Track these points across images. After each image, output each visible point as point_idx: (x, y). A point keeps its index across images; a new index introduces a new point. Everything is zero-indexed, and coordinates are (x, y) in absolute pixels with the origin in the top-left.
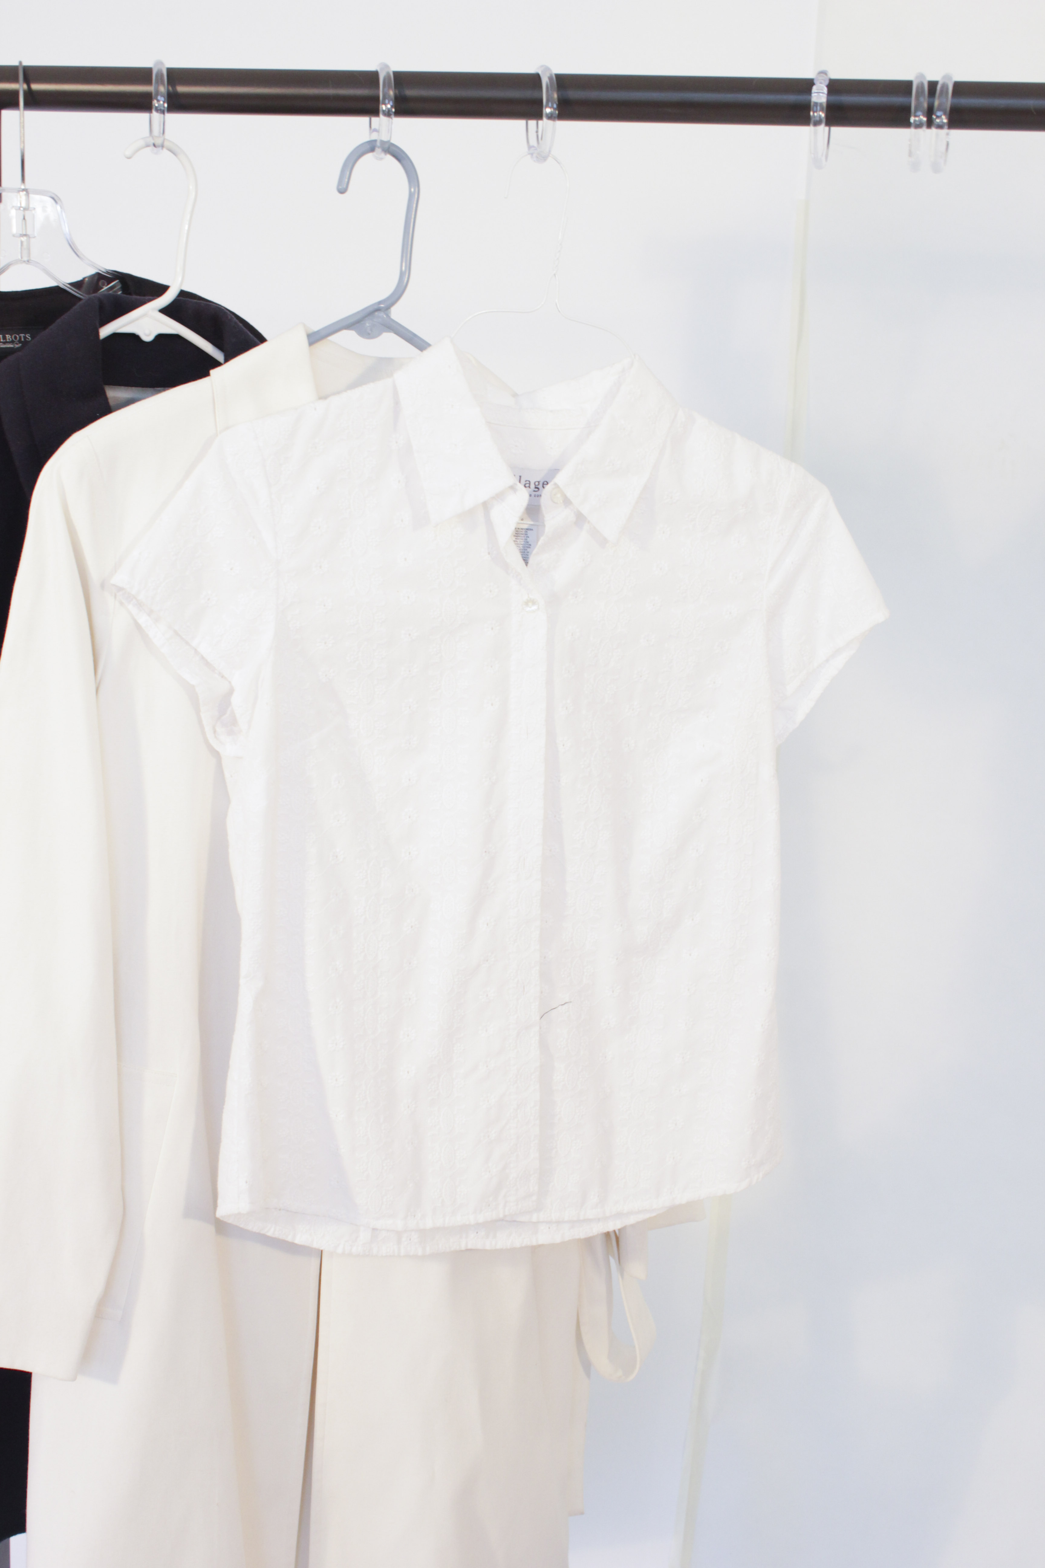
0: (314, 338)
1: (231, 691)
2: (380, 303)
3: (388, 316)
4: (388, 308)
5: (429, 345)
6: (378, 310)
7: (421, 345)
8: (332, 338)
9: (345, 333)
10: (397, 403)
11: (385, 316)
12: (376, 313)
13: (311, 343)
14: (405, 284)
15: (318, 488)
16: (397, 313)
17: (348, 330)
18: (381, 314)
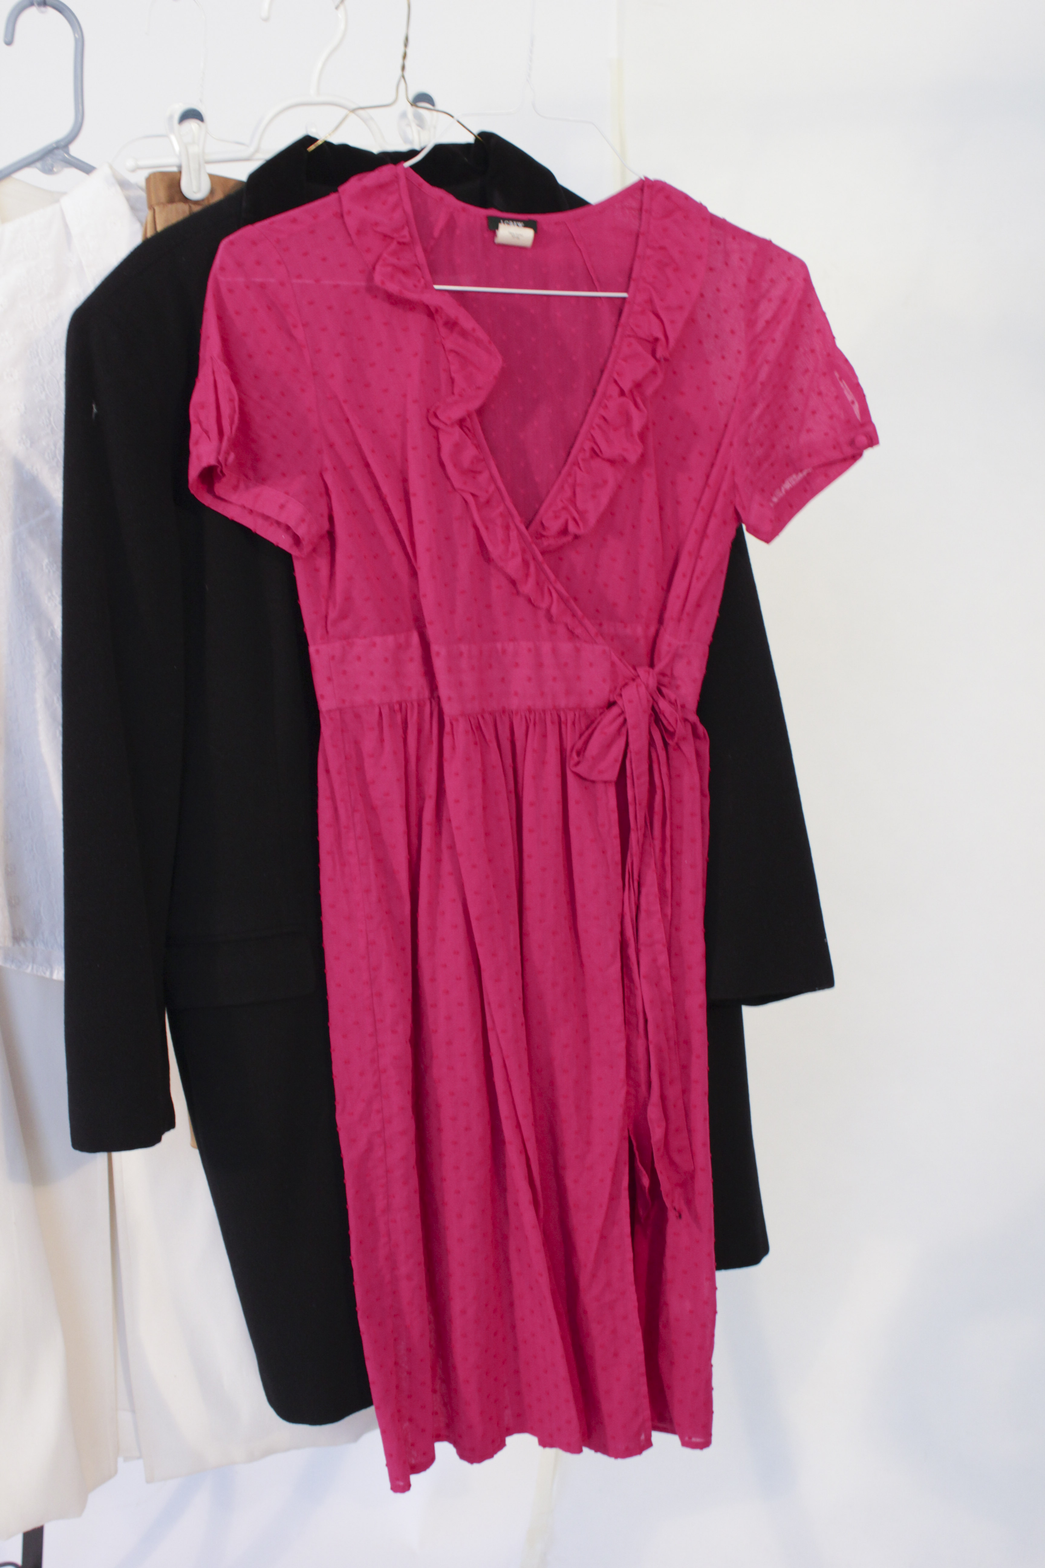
2: (57, 142)
3: (68, 153)
4: (67, 146)
5: (94, 169)
6: (57, 148)
7: (88, 170)
8: (18, 175)
10: (66, 226)
11: (66, 156)
12: (56, 151)
14: (79, 124)
17: (32, 167)
18: (60, 152)
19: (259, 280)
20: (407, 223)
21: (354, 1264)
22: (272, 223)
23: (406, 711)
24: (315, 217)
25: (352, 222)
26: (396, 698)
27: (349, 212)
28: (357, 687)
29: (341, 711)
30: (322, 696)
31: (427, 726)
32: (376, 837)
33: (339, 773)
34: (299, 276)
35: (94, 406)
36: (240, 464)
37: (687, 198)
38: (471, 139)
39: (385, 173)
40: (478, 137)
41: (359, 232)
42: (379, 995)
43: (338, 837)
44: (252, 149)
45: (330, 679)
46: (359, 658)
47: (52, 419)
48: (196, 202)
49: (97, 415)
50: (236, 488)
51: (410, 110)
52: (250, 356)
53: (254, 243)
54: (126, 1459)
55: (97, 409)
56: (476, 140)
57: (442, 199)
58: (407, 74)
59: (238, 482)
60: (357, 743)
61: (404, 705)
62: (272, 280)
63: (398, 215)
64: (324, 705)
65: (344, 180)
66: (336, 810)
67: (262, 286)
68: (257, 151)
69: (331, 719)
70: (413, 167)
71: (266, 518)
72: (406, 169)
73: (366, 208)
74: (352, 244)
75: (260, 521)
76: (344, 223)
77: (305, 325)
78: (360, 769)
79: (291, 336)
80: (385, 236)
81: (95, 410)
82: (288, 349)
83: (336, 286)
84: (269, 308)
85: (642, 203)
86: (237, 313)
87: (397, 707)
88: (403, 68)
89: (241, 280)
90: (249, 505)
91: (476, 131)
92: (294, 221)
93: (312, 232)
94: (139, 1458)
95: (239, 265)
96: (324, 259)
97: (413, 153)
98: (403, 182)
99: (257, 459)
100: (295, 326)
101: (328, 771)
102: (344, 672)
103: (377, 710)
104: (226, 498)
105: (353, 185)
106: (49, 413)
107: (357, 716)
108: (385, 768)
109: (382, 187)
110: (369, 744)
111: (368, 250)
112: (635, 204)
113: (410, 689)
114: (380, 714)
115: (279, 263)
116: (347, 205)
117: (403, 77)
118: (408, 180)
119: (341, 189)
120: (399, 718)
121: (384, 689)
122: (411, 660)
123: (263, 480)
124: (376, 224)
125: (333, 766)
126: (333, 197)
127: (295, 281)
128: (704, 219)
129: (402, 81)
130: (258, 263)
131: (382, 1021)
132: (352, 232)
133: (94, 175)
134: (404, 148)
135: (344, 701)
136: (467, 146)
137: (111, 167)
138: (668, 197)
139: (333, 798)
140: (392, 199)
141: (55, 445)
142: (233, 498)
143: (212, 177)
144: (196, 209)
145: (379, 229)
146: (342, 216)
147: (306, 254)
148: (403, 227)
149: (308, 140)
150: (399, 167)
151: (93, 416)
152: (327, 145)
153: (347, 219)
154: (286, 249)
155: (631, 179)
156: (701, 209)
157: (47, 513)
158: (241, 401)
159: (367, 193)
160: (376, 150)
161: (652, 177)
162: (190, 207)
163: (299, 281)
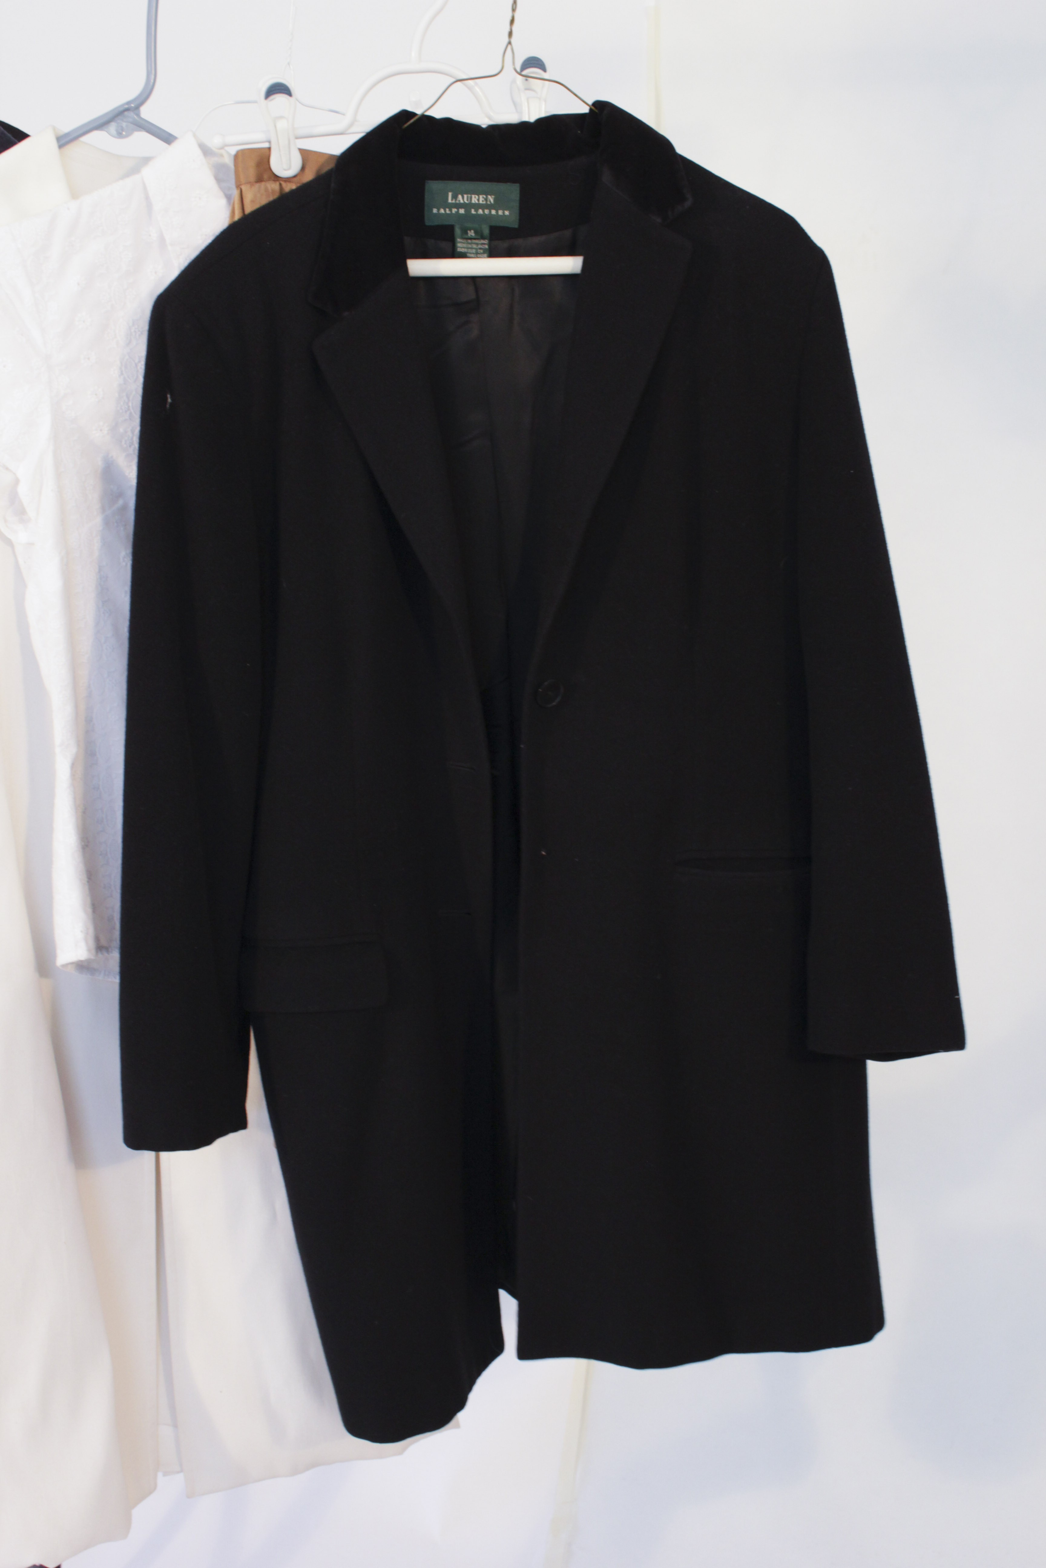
0: (64, 141)
1: (17, 481)
2: (128, 103)
3: (138, 115)
4: (138, 107)
5: (175, 138)
6: (127, 110)
7: (168, 139)
8: (84, 139)
9: (96, 134)
10: (147, 198)
11: (135, 117)
12: (126, 113)
13: (60, 147)
14: (151, 84)
15: (78, 284)
16: (147, 112)
17: (100, 130)
18: (131, 114)
35: (169, 396)
38: (585, 110)
40: (593, 108)
47: (130, 404)
48: (288, 180)
49: (171, 404)
51: (518, 75)
54: (165, 1474)
55: (171, 398)
56: (591, 110)
58: (514, 39)
68: (351, 125)
81: (169, 400)
88: (510, 34)
94: (182, 1471)
106: (128, 397)
117: (510, 43)
129: (510, 49)
133: (175, 145)
136: (580, 117)
137: (195, 135)
141: (133, 432)
143: (305, 154)
144: (289, 187)
149: (405, 115)
151: (168, 406)
152: (426, 118)
157: (121, 502)
160: (485, 123)
162: (280, 185)
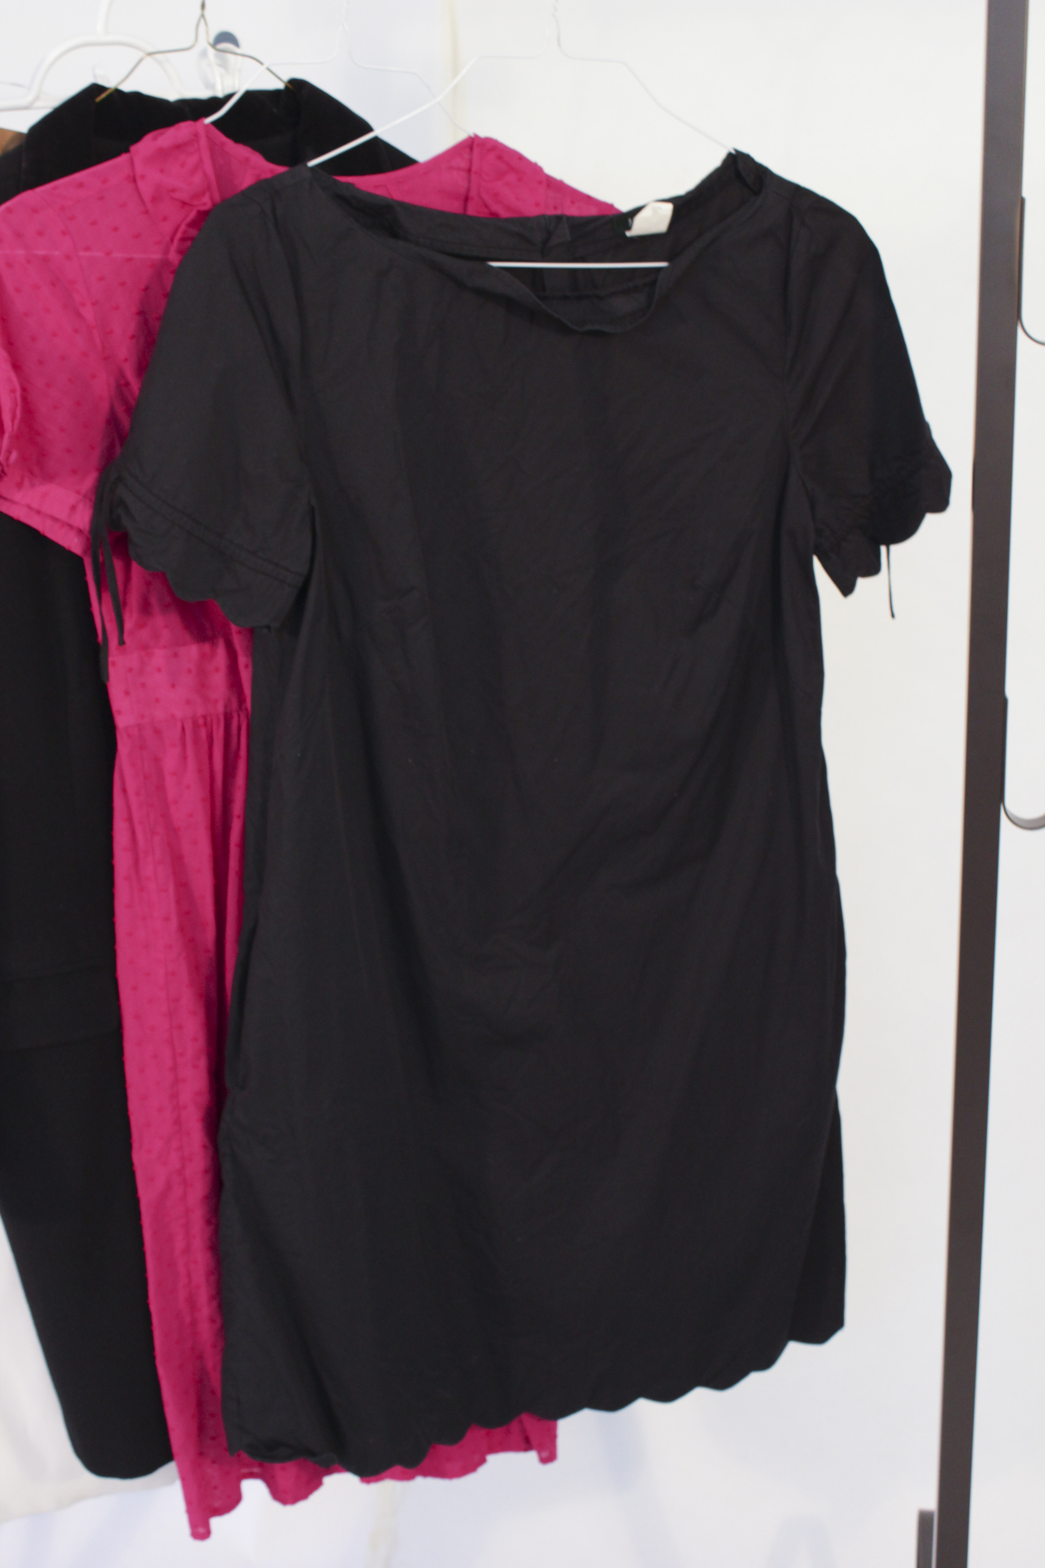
19: (41, 252)
20: (209, 188)
21: (153, 1308)
22: (55, 188)
23: (212, 724)
24: (105, 181)
25: (146, 189)
26: (200, 711)
27: (143, 177)
28: (157, 700)
29: (140, 727)
30: (119, 712)
31: (234, 740)
32: (177, 861)
33: (138, 794)
34: (87, 249)
36: (23, 459)
37: (521, 158)
39: (183, 130)
40: (288, 84)
41: (154, 199)
42: (180, 1027)
43: (136, 861)
44: (29, 98)
45: (127, 693)
46: (159, 670)
50: (20, 485)
51: (211, 52)
52: (33, 339)
53: (35, 211)
56: (287, 87)
57: (247, 160)
58: (207, 12)
59: (22, 478)
60: (157, 760)
61: (209, 719)
62: (57, 253)
63: (198, 179)
64: (122, 721)
65: (137, 138)
66: (133, 832)
67: (46, 259)
68: (37, 99)
69: (129, 736)
70: (215, 123)
71: (55, 519)
72: (207, 126)
73: (162, 171)
74: (146, 212)
75: (49, 522)
76: (137, 189)
77: (94, 304)
78: (161, 787)
79: (79, 315)
80: (184, 204)
82: (76, 331)
83: (130, 260)
84: (53, 284)
85: (471, 161)
86: (18, 290)
87: (201, 721)
88: (203, 7)
89: (20, 252)
90: (35, 506)
91: (286, 77)
92: (81, 185)
93: (101, 198)
95: (18, 235)
96: (115, 229)
97: (215, 103)
98: (203, 142)
99: (43, 454)
100: (83, 305)
101: (124, 791)
102: (143, 685)
103: (179, 725)
104: (9, 497)
105: (147, 146)
107: (157, 732)
108: (188, 787)
109: (179, 147)
110: (170, 762)
111: (165, 219)
112: (463, 164)
113: (216, 701)
114: (183, 729)
115: (64, 233)
116: (139, 169)
117: (203, 16)
118: (209, 138)
119: (134, 148)
120: (203, 733)
121: (188, 702)
122: (217, 670)
123: (50, 478)
124: (173, 190)
125: (132, 785)
126: (123, 159)
127: (82, 254)
128: (540, 182)
129: (202, 21)
130: (40, 233)
131: (181, 1055)
132: (147, 197)
134: (203, 94)
135: (142, 716)
136: (276, 93)
138: (500, 158)
139: (130, 819)
140: (192, 160)
142: (18, 496)
145: (177, 195)
146: (134, 181)
147: (94, 223)
148: (203, 194)
149: (95, 89)
150: (198, 124)
152: (118, 92)
153: (141, 184)
154: (72, 218)
155: (461, 136)
156: (536, 169)
158: (24, 389)
159: (163, 154)
160: (172, 96)
161: (483, 134)
163: (87, 254)
